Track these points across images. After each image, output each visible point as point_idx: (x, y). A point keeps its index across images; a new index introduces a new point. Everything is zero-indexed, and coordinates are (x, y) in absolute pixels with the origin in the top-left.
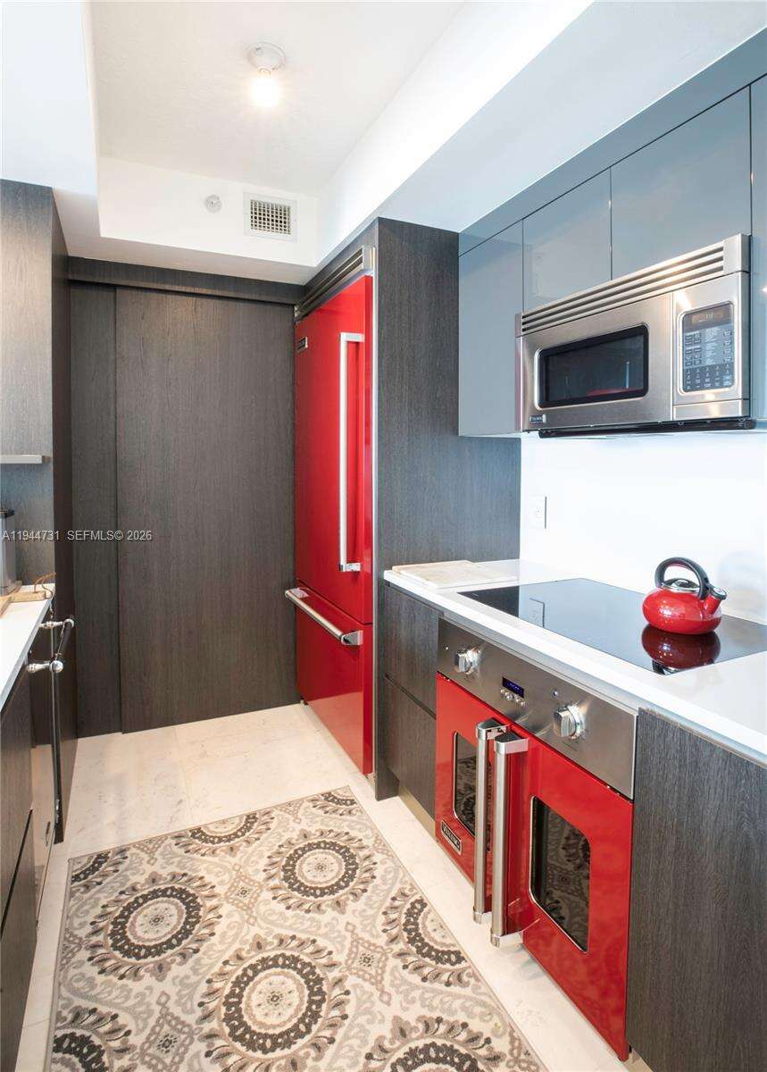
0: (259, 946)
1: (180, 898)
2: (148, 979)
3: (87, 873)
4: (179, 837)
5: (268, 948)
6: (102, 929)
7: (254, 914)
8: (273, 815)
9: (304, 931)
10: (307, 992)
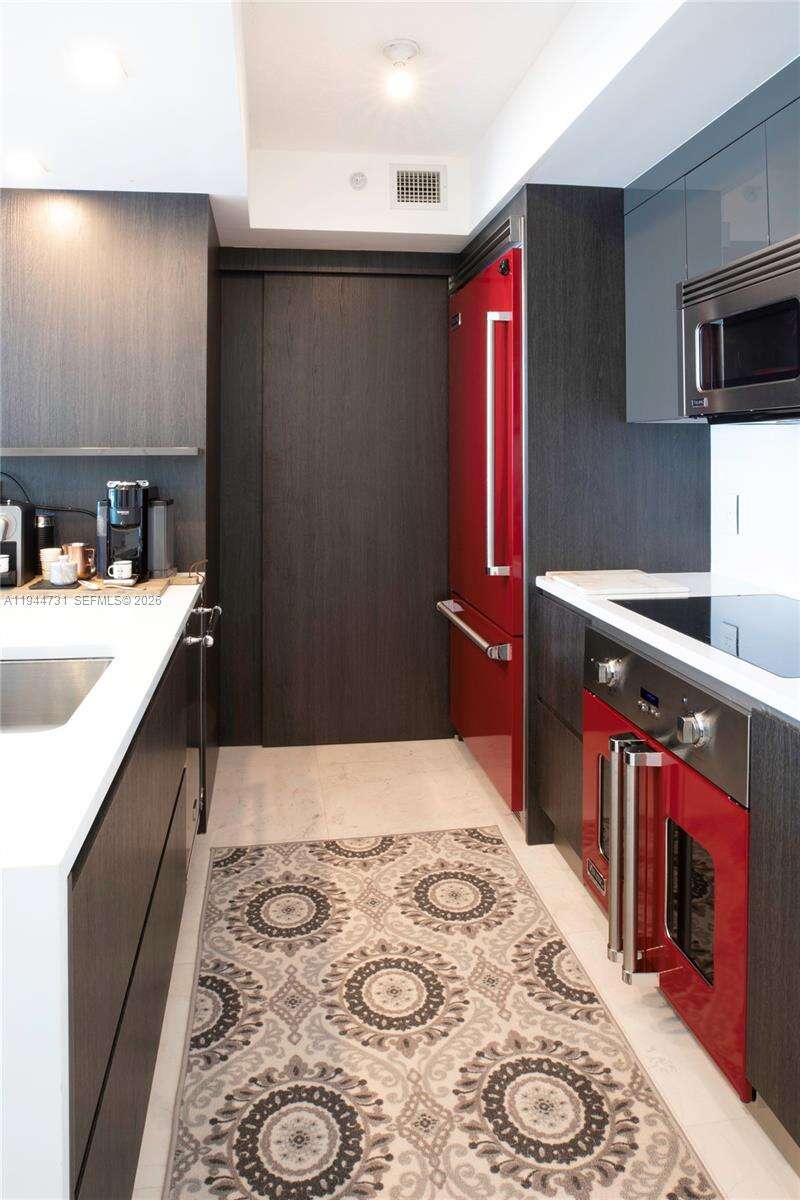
0: (384, 949)
1: (311, 897)
2: (278, 953)
3: (226, 862)
4: (314, 846)
5: (392, 951)
6: (238, 908)
7: (382, 922)
8: (410, 841)
9: (431, 945)
10: (426, 993)
